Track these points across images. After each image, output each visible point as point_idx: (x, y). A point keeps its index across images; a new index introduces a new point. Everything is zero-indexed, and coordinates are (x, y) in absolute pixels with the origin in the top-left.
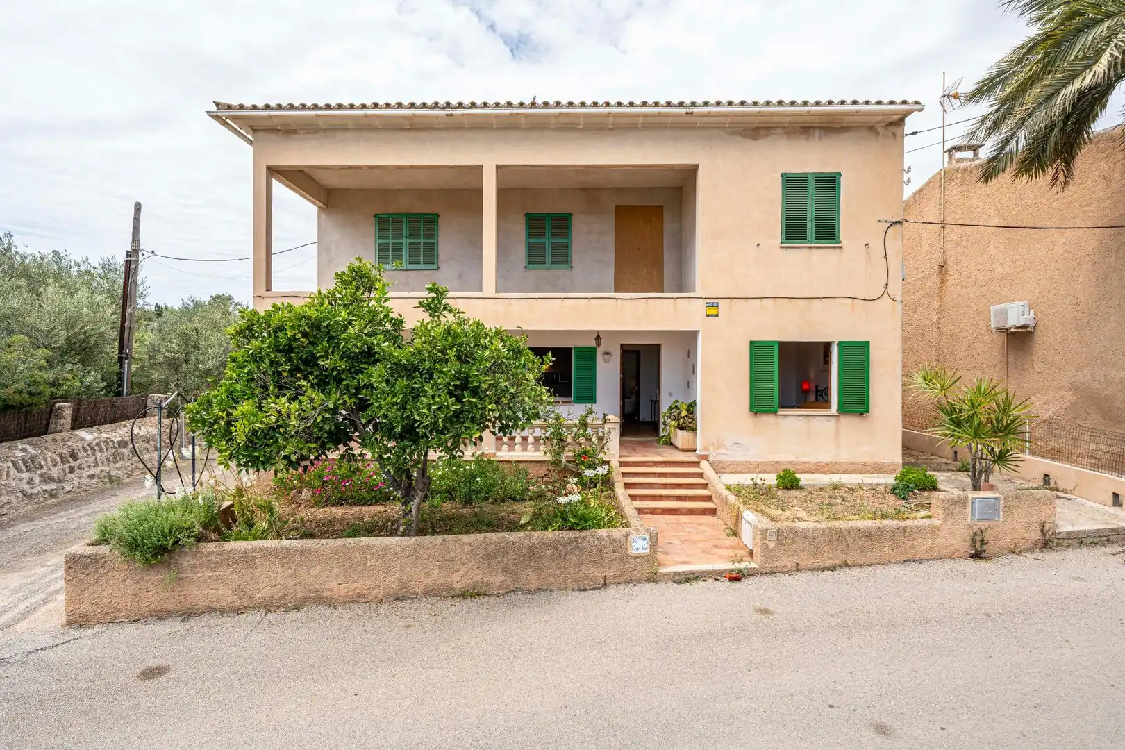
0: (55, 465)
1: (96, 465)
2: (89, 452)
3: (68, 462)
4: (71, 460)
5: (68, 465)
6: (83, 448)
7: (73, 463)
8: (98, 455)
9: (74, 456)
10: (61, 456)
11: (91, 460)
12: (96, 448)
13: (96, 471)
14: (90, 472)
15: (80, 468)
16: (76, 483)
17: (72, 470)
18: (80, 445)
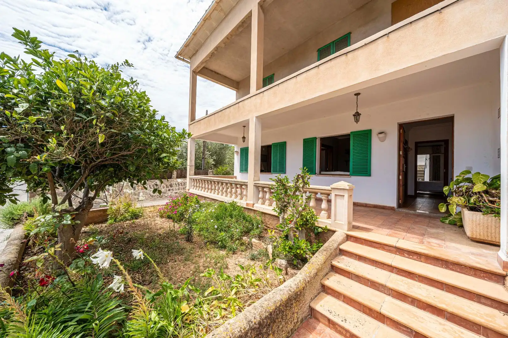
0: (164, 188)
1: (179, 189)
2: (177, 185)
3: (169, 187)
4: (170, 187)
5: (168, 188)
6: (175, 184)
7: (170, 188)
8: (180, 186)
9: (171, 186)
10: (166, 186)
11: (177, 188)
12: (180, 184)
13: (178, 191)
14: (176, 191)
15: (172, 190)
16: (169, 194)
17: (169, 190)
18: (175, 183)
